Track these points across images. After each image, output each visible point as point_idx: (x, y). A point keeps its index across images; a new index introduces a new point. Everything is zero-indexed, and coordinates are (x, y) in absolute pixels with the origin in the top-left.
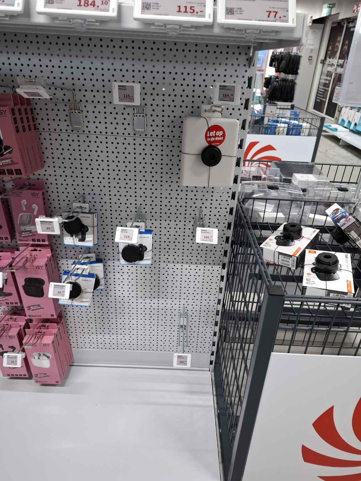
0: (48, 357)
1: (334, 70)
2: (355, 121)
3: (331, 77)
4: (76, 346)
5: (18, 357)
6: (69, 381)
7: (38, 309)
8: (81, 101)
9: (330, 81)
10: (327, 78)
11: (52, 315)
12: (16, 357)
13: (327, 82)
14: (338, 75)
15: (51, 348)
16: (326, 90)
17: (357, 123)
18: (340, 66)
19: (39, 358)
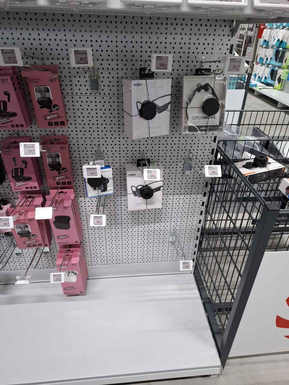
0: (75, 274)
1: (246, 33)
2: (265, 75)
3: (243, 39)
4: (90, 264)
5: (62, 275)
6: (88, 290)
7: (65, 238)
8: (98, 69)
9: (242, 42)
10: (239, 40)
11: (76, 242)
12: (60, 275)
13: (240, 43)
14: (249, 37)
15: (78, 267)
16: (239, 50)
17: (267, 77)
18: (250, 30)
19: (68, 275)
